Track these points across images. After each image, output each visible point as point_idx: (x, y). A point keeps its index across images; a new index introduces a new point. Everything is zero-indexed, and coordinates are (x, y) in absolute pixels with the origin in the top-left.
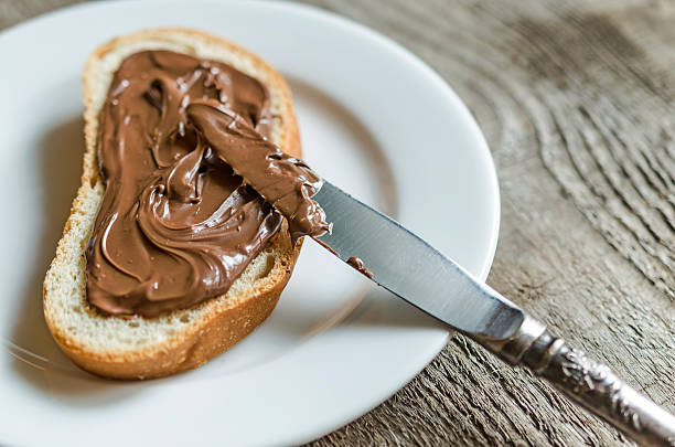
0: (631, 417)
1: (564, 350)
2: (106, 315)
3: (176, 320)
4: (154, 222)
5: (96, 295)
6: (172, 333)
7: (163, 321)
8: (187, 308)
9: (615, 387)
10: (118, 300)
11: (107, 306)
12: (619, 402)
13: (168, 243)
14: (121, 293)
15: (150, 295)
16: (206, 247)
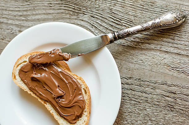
0: (134, 32)
1: (117, 33)
2: (76, 123)
3: (84, 113)
4: (64, 104)
5: (71, 122)
6: (86, 116)
7: (83, 115)
8: (83, 110)
9: (129, 31)
10: (75, 120)
11: (75, 122)
12: (131, 33)
13: (70, 105)
14: (74, 118)
15: (78, 115)
16: (75, 100)
